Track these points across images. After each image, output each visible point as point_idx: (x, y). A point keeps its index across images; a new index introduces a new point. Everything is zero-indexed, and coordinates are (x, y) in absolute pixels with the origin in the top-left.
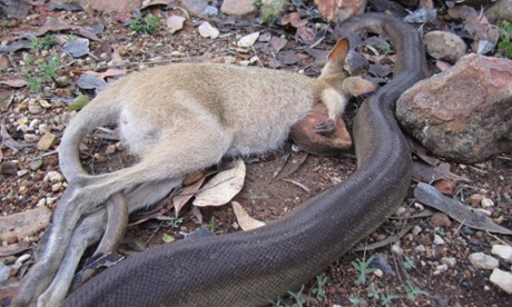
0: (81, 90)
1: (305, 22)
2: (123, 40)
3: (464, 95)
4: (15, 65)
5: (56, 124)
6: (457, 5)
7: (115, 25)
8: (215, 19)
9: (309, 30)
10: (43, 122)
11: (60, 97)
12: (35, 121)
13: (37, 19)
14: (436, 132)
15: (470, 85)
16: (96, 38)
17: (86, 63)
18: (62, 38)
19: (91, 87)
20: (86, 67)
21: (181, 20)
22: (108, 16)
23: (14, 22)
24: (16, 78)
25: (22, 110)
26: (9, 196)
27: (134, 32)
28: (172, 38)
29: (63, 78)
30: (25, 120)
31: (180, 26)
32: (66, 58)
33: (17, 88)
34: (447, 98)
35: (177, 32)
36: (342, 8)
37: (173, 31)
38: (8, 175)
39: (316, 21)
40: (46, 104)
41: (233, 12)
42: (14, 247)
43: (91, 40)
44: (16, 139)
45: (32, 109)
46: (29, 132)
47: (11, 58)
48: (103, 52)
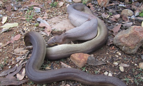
0: (37, 21)
1: (93, 5)
2: (48, 8)
3: (134, 39)
4: (24, 14)
5: (32, 29)
6: (135, 1)
7: (47, 4)
8: (71, 3)
9: (93, 7)
10: (29, 29)
11: (33, 23)
12: (27, 28)
13: (30, 2)
14: (127, 48)
15: (135, 36)
16: (42, 8)
17: (39, 15)
18: (35, 7)
19: (39, 21)
20: (39, 16)
21: (63, 3)
22: (46, 1)
23: (24, 3)
24: (24, 17)
25: (25, 26)
26: (21, 44)
27: (51, 6)
28: (60, 8)
29: (34, 18)
30: (25, 28)
31: (62, 5)
32: (35, 13)
33: (24, 20)
34: (129, 39)
35: (61, 7)
36: (102, 2)
37: (60, 6)
38: (22, 40)
39: (95, 5)
40: (30, 25)
41: (76, 1)
42: (22, 54)
43: (41, 8)
44: (23, 32)
45: (27, 25)
46: (26, 31)
47: (23, 12)
48: (43, 12)
